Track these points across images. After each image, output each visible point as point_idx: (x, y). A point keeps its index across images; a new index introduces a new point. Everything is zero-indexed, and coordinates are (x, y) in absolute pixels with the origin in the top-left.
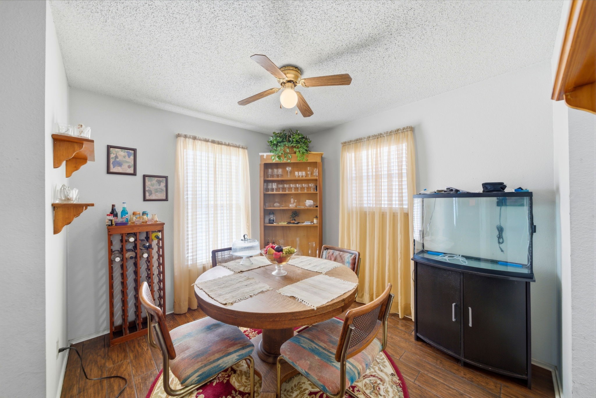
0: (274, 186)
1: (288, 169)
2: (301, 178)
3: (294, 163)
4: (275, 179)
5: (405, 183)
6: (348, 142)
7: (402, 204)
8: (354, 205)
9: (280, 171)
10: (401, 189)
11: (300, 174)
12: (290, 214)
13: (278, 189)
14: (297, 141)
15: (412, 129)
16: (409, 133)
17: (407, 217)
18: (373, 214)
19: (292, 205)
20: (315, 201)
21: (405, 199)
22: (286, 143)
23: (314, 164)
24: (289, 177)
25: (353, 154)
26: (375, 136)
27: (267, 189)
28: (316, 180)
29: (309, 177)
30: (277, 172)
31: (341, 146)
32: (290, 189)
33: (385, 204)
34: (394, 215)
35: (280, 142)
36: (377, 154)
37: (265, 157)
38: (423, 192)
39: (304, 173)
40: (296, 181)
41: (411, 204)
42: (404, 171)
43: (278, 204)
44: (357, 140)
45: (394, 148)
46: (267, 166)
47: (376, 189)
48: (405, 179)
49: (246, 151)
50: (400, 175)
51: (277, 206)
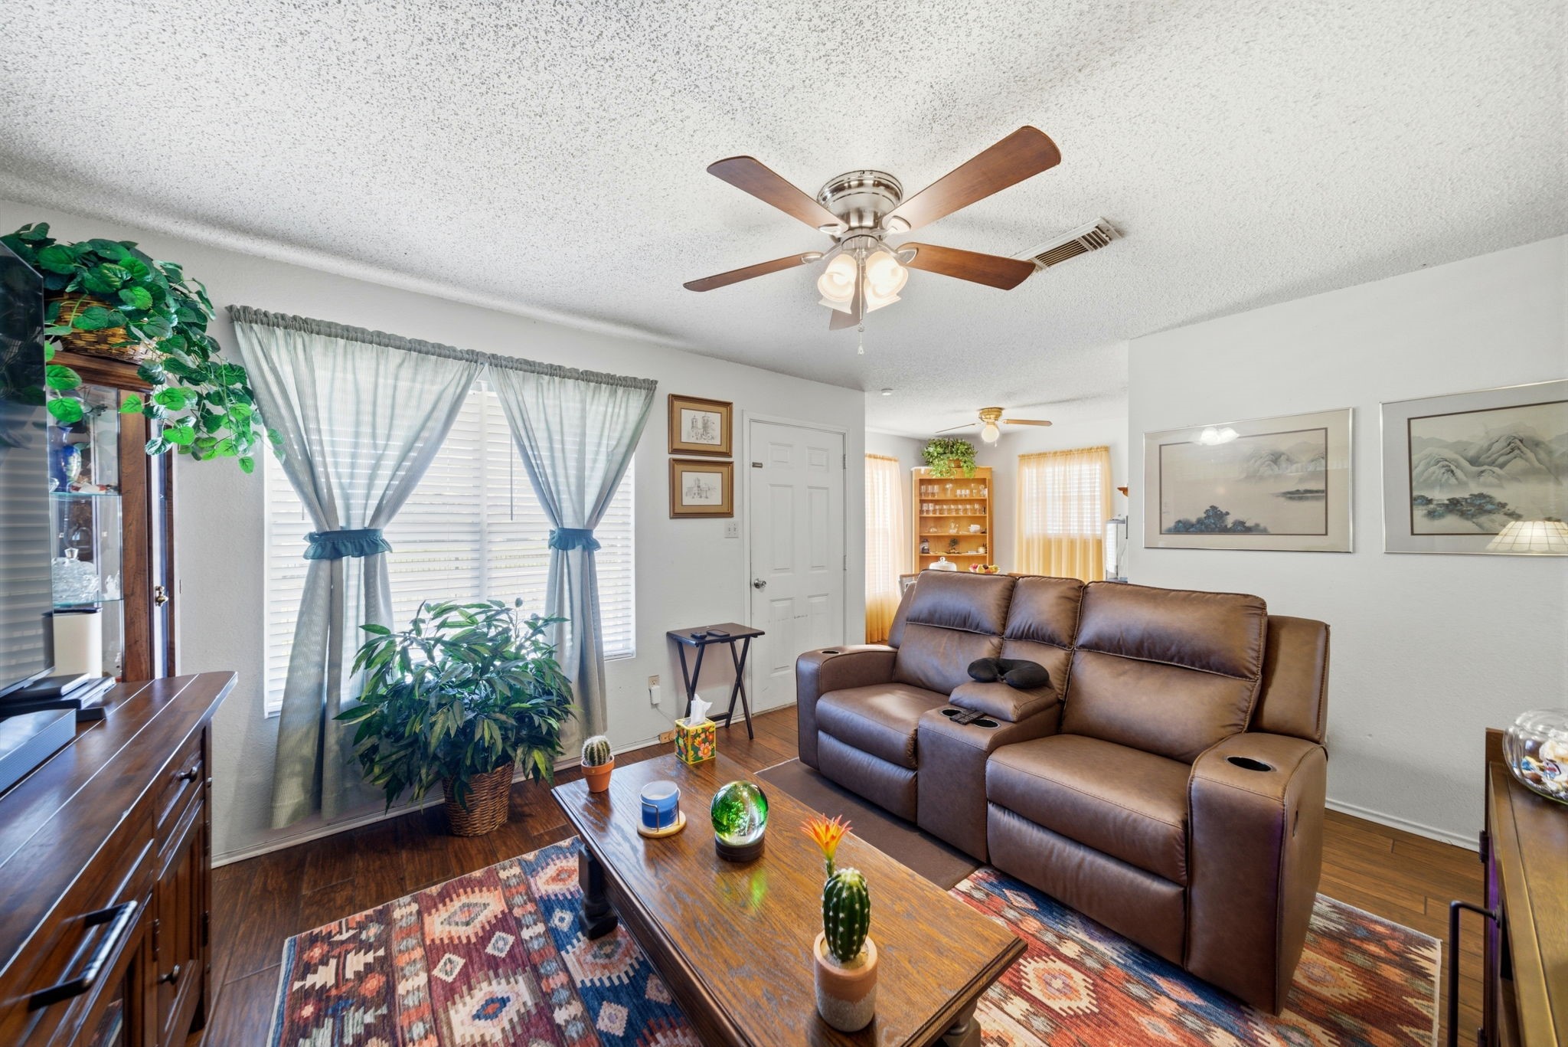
0: (931, 506)
1: (949, 486)
2: (964, 497)
3: (956, 480)
4: (930, 498)
5: (1098, 507)
6: (1028, 456)
7: (1095, 530)
8: (1035, 531)
9: (936, 488)
10: (1093, 513)
11: (963, 493)
12: (948, 541)
13: (934, 511)
14: (962, 453)
15: (1106, 449)
16: (1103, 453)
17: (1099, 544)
18: (1060, 542)
19: (952, 530)
20: (983, 525)
21: (1098, 524)
22: (949, 455)
23: (983, 481)
24: (949, 496)
25: (1035, 471)
26: (1063, 452)
27: (921, 511)
28: (984, 501)
29: (975, 497)
30: (933, 489)
31: (1017, 459)
32: (949, 510)
33: (1074, 530)
34: (1085, 542)
35: (941, 454)
36: (1065, 471)
37: (922, 472)
38: (1116, 518)
39: (968, 492)
40: (955, 502)
41: (1104, 530)
42: (1097, 494)
43: (935, 530)
44: (1040, 454)
45: (1085, 467)
46: (922, 482)
47: (1063, 513)
48: (1098, 502)
49: (897, 464)
50: (1093, 498)
51: (933, 531)
